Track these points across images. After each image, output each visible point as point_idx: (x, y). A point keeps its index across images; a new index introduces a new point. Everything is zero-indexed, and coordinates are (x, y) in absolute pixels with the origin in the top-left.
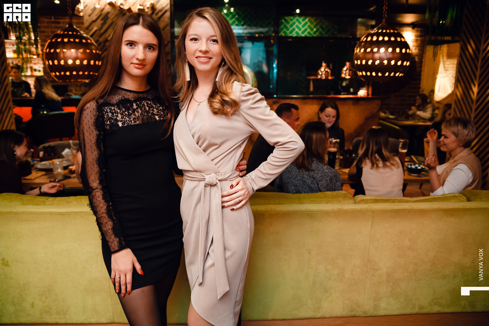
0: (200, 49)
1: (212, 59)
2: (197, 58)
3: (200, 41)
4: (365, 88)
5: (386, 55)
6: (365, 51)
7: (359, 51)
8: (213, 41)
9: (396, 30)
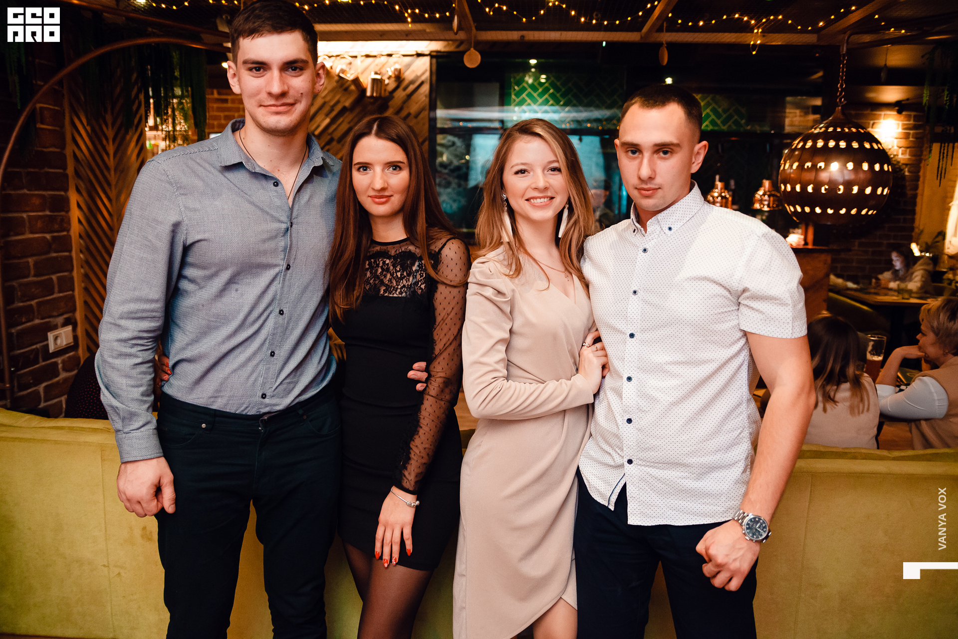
0: (534, 186)
1: (554, 199)
2: (527, 200)
3: (531, 173)
4: (800, 231)
5: (843, 175)
6: (801, 167)
7: (789, 167)
8: (552, 171)
9: (863, 128)
